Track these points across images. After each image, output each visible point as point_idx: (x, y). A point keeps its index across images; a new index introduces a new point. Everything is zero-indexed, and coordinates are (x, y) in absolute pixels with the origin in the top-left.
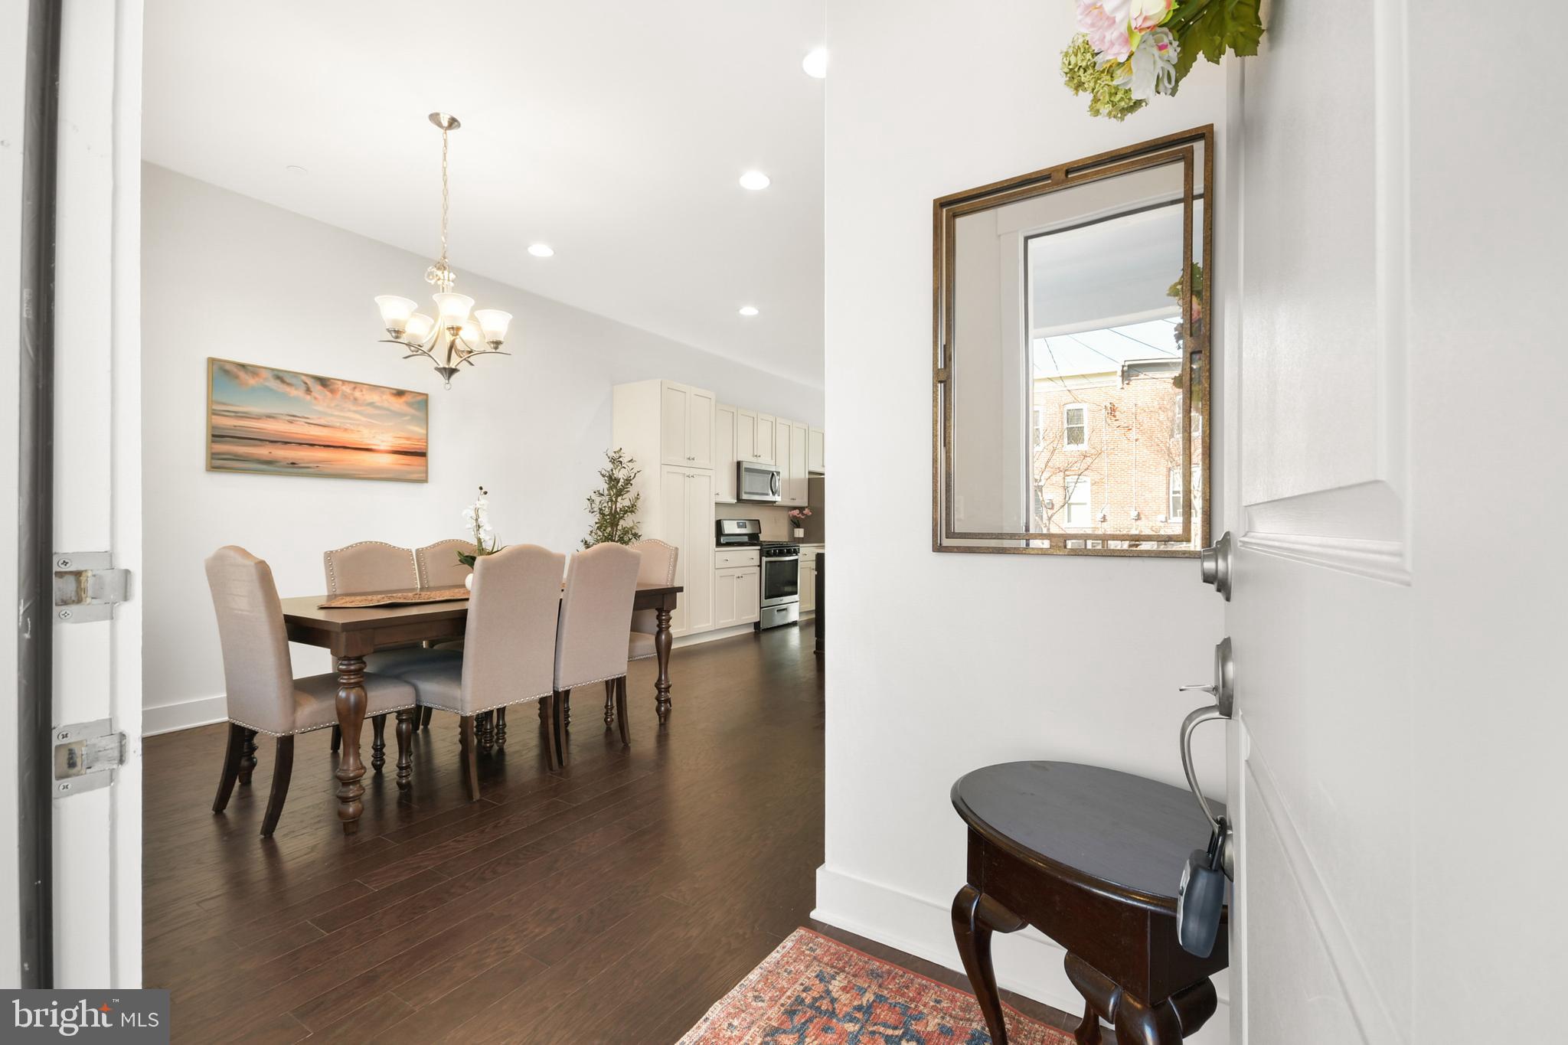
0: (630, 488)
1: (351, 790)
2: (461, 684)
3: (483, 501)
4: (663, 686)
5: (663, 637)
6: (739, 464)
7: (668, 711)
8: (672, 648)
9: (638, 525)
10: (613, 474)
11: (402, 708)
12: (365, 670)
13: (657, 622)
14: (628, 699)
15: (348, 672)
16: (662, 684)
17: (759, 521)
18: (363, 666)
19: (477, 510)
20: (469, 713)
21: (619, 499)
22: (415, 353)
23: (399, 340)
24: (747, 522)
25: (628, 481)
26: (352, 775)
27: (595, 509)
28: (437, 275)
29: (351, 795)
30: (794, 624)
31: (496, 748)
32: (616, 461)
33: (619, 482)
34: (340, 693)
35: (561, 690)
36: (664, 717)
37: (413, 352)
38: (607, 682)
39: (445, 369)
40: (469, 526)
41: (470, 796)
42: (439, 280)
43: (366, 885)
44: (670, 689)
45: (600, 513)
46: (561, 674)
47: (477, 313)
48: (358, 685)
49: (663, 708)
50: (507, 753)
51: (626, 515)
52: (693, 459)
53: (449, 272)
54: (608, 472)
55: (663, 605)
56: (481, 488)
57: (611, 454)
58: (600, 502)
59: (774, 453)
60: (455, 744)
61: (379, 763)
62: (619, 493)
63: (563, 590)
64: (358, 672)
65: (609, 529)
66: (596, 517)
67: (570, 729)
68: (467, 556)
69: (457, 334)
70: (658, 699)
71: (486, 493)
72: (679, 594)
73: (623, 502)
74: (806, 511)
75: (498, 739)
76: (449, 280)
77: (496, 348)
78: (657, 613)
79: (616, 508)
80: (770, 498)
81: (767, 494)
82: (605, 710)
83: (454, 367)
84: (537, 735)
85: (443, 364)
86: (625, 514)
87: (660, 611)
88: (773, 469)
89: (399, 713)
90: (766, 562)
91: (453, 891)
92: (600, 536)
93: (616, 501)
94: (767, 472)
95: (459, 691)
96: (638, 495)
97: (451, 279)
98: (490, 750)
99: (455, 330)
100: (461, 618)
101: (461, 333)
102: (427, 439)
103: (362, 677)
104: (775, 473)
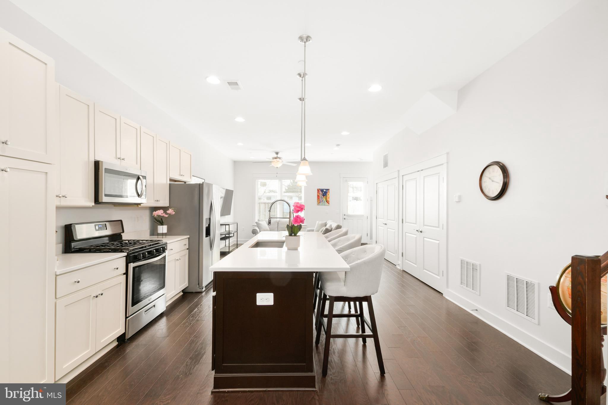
6: (97, 164)
17: (121, 221)
24: (107, 224)
30: (161, 317)
59: (138, 159)
74: (170, 211)
80: (135, 200)
81: (131, 197)
88: (138, 173)
90: (134, 268)
94: (130, 175)
104: (141, 177)
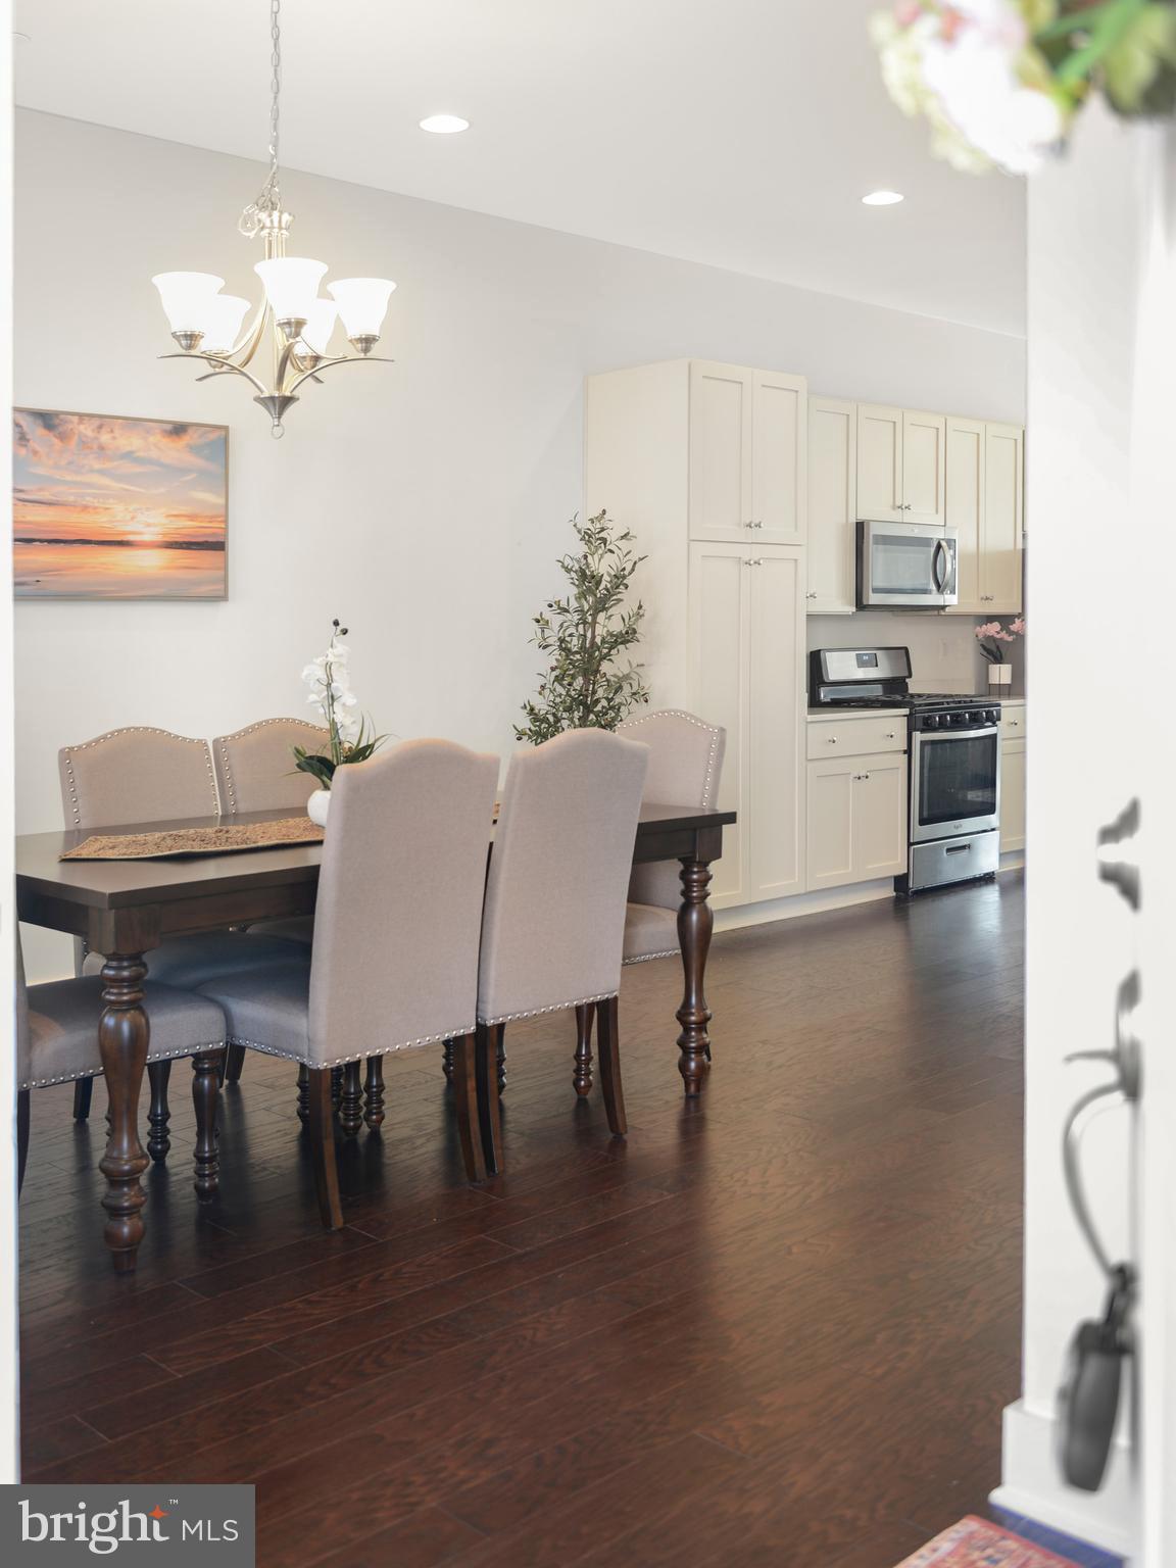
0: (624, 594)
1: (125, 1194)
2: (307, 1007)
3: (341, 647)
4: (693, 1018)
5: (694, 917)
6: (860, 527)
7: (704, 1070)
8: (714, 931)
9: (639, 670)
10: (587, 564)
11: (203, 1049)
12: (146, 978)
13: (681, 886)
14: (623, 1039)
15: (117, 982)
16: (692, 1014)
17: (906, 649)
18: (143, 970)
19: (328, 666)
20: (322, 1062)
21: (601, 617)
22: (217, 370)
23: (193, 352)
24: (879, 653)
25: (620, 579)
26: (126, 1168)
27: (550, 641)
28: (259, 221)
29: (126, 1204)
30: (988, 879)
31: (365, 1129)
32: (594, 538)
33: (598, 583)
34: (106, 1019)
35: (490, 1022)
36: (696, 1082)
37: (214, 367)
38: (578, 1009)
39: (272, 398)
40: (313, 697)
41: (327, 1221)
42: (262, 228)
43: (163, 1366)
44: (709, 1025)
45: (560, 646)
46: (491, 993)
47: (334, 287)
48: (135, 1005)
49: (693, 1065)
50: (387, 1142)
51: (613, 652)
52: (758, 525)
53: (281, 212)
54: (578, 561)
55: (694, 852)
56: (336, 623)
57: (585, 525)
58: (561, 626)
59: (942, 500)
60: (289, 1118)
61: (159, 1147)
62: (601, 606)
63: (495, 822)
64: (133, 982)
65: (579, 682)
66: (552, 658)
67: (507, 1099)
68: (311, 758)
69: (297, 334)
70: (683, 1043)
71: (345, 632)
72: (726, 829)
73: (609, 624)
74: (1016, 626)
75: (369, 1113)
76: (280, 228)
77: (366, 350)
78: (680, 867)
79: (593, 637)
80: (933, 599)
81: (925, 591)
82: (574, 1064)
83: (288, 394)
84: (443, 1108)
85: (269, 390)
86: (610, 649)
87: (688, 863)
88: (938, 535)
89: (198, 1058)
90: (923, 743)
91: (309, 1389)
92: (560, 695)
93: (594, 622)
94: (923, 542)
95: (304, 1021)
96: (640, 607)
97: (283, 225)
98: (356, 1133)
99: (295, 326)
100: (306, 883)
101: (304, 331)
102: (226, 515)
103: (140, 991)
104: (944, 544)
